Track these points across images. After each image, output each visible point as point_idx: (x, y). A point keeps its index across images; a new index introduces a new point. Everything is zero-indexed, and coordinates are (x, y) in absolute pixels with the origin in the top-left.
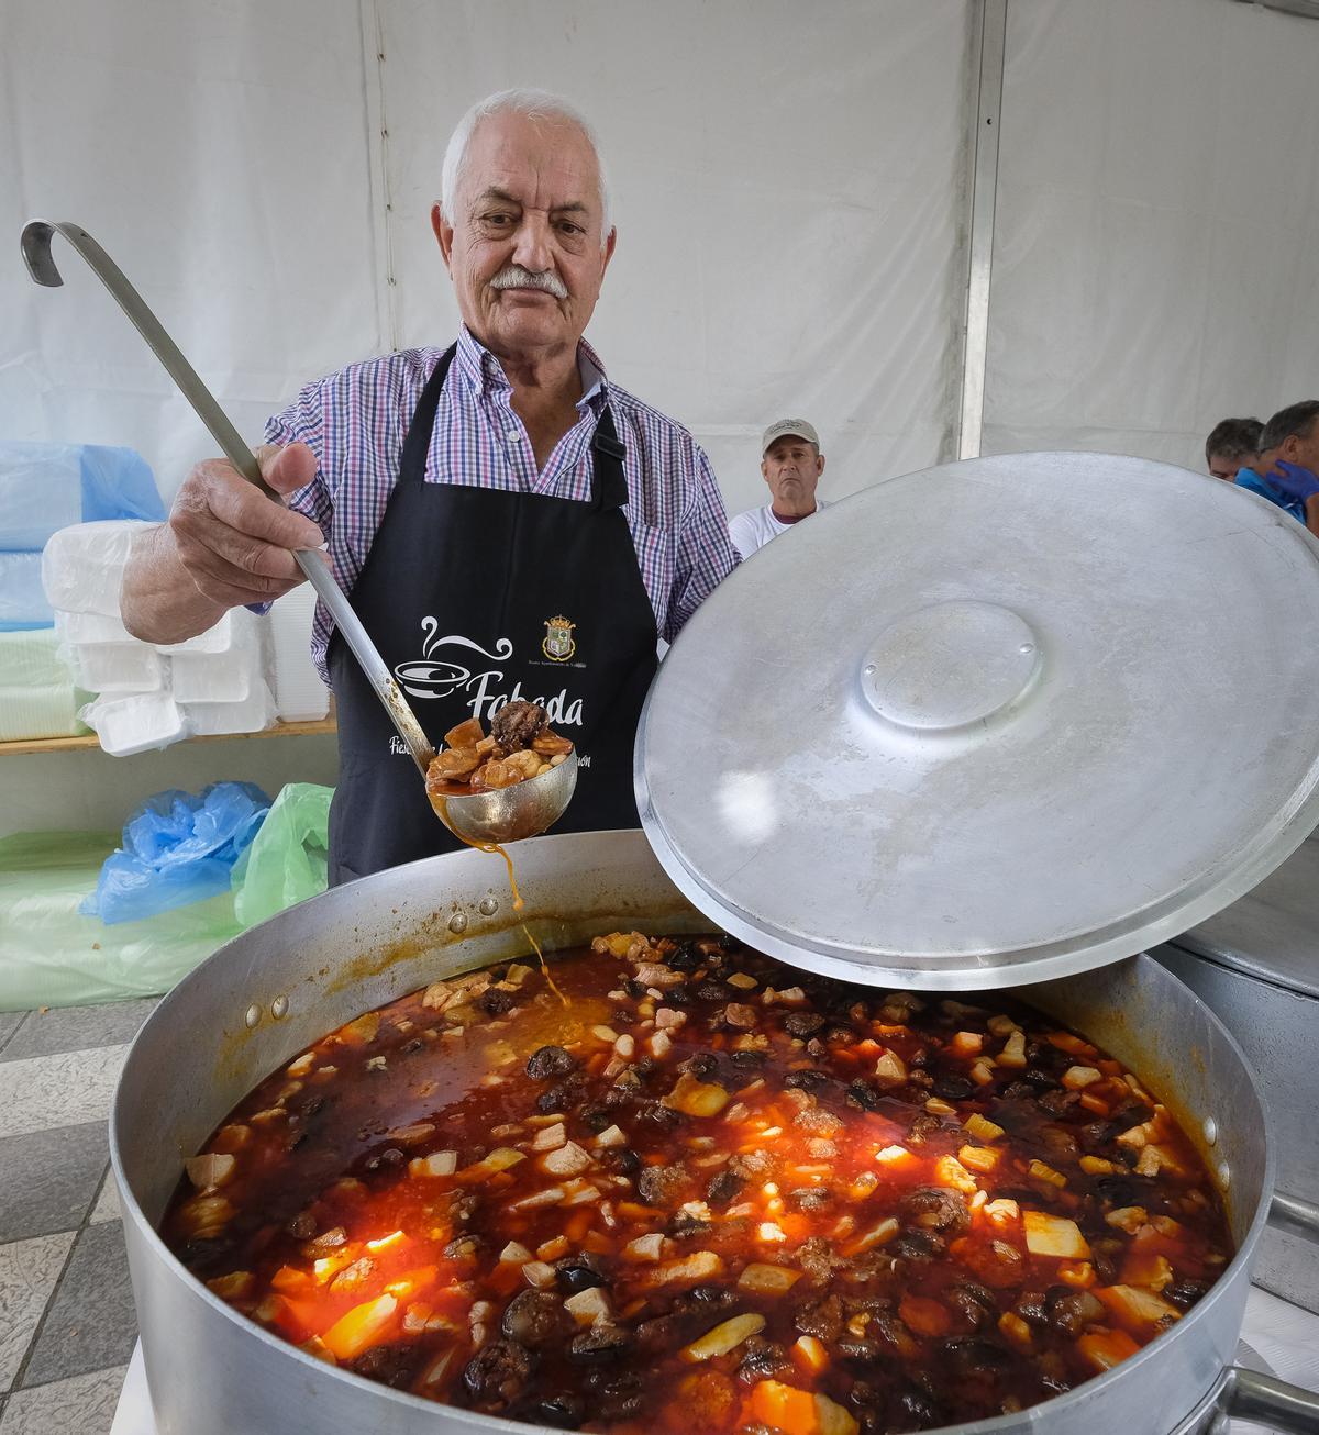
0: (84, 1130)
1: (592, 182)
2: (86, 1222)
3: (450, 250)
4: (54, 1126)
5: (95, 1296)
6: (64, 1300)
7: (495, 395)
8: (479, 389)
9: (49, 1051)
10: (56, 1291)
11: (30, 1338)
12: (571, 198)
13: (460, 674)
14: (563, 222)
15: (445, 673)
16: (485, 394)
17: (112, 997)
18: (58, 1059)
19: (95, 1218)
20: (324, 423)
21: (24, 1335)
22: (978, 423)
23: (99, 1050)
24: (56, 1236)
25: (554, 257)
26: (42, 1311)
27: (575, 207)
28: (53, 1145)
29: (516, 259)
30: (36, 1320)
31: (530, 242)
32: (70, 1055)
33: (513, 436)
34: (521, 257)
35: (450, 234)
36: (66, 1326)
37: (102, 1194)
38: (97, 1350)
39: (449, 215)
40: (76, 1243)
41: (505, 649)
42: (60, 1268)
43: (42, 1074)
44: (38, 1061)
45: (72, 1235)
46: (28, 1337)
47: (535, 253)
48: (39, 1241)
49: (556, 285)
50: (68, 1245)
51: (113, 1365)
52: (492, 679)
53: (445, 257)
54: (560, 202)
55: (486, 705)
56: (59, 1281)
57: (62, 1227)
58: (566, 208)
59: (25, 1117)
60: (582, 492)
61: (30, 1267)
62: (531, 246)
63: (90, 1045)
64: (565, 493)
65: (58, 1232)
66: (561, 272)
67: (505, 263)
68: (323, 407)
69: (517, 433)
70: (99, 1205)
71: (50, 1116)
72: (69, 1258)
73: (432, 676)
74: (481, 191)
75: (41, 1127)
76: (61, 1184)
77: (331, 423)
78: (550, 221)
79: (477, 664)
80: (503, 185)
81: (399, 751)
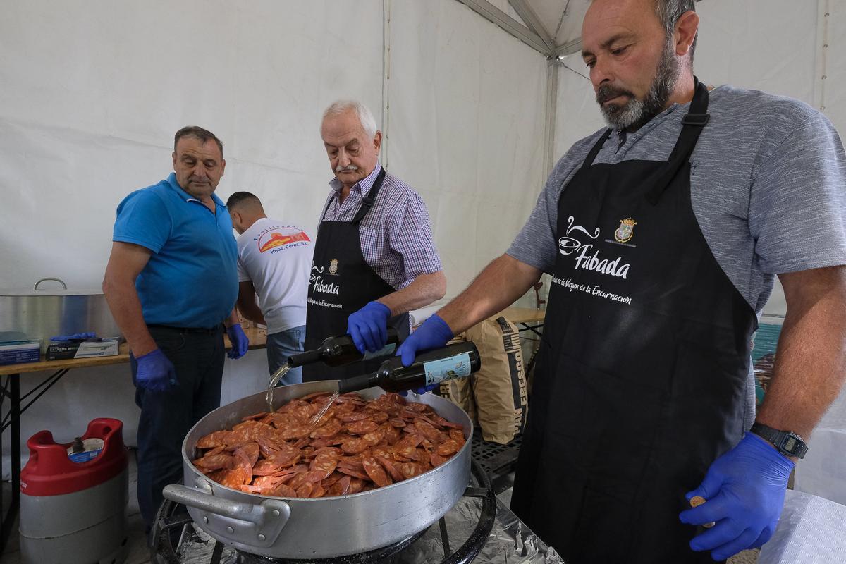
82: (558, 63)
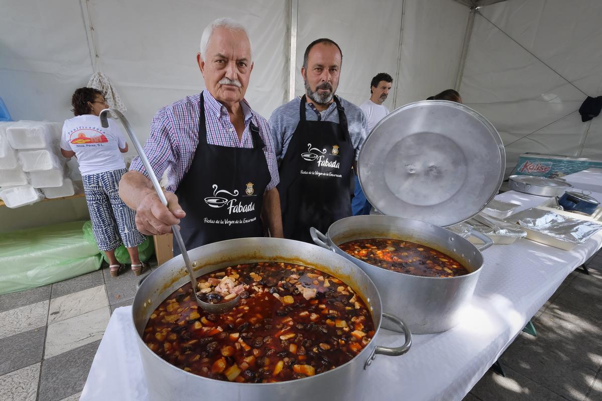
0: (32, 332)
1: (248, 51)
2: (43, 359)
3: (203, 68)
4: (19, 333)
5: (54, 379)
6: (43, 383)
7: (224, 118)
8: (218, 115)
9: (7, 309)
10: (40, 381)
11: (36, 395)
12: (243, 57)
13: (225, 200)
14: (240, 63)
15: (221, 200)
16: (221, 117)
17: (25, 288)
18: (11, 311)
19: (45, 358)
20: (172, 128)
21: (33, 395)
22: (294, 90)
23: (27, 306)
24: (34, 365)
25: (238, 75)
26: (37, 387)
27: (245, 59)
28: (21, 339)
29: (226, 76)
30: (36, 390)
31: (231, 70)
32: (16, 309)
33: (231, 130)
34: (228, 75)
35: (203, 64)
36: (47, 389)
37: (46, 350)
38: (61, 393)
39: (204, 58)
40: (41, 366)
41: (236, 193)
42: (39, 374)
43: (7, 317)
44: (4, 313)
45: (40, 364)
46: (35, 394)
47: (233, 74)
48: (28, 368)
49: (238, 83)
50: (39, 367)
51: (68, 396)
52: (234, 201)
53: (201, 70)
54: (240, 58)
55: (232, 208)
56: (40, 378)
57: (34, 362)
58: (242, 60)
59: (7, 331)
60: (250, 145)
61: (27, 376)
62: (231, 72)
63: (23, 305)
64: (247, 147)
65: (34, 364)
66: (239, 79)
67: (223, 76)
68: (171, 123)
69: (232, 129)
70: (46, 354)
71: (16, 330)
72: (41, 370)
73: (217, 201)
74: (216, 53)
75: (14, 334)
76: (29, 350)
77: (175, 128)
78: (236, 63)
79: (229, 197)
80: (223, 53)
81: (207, 222)
82: (475, 10)
